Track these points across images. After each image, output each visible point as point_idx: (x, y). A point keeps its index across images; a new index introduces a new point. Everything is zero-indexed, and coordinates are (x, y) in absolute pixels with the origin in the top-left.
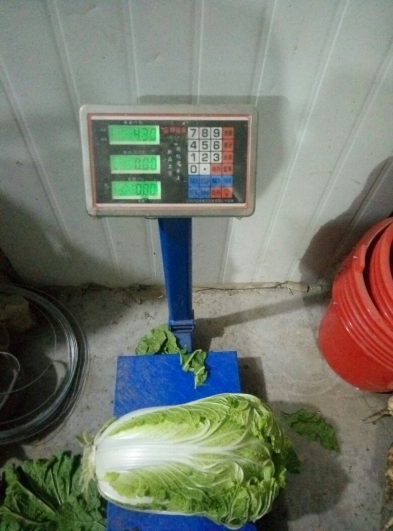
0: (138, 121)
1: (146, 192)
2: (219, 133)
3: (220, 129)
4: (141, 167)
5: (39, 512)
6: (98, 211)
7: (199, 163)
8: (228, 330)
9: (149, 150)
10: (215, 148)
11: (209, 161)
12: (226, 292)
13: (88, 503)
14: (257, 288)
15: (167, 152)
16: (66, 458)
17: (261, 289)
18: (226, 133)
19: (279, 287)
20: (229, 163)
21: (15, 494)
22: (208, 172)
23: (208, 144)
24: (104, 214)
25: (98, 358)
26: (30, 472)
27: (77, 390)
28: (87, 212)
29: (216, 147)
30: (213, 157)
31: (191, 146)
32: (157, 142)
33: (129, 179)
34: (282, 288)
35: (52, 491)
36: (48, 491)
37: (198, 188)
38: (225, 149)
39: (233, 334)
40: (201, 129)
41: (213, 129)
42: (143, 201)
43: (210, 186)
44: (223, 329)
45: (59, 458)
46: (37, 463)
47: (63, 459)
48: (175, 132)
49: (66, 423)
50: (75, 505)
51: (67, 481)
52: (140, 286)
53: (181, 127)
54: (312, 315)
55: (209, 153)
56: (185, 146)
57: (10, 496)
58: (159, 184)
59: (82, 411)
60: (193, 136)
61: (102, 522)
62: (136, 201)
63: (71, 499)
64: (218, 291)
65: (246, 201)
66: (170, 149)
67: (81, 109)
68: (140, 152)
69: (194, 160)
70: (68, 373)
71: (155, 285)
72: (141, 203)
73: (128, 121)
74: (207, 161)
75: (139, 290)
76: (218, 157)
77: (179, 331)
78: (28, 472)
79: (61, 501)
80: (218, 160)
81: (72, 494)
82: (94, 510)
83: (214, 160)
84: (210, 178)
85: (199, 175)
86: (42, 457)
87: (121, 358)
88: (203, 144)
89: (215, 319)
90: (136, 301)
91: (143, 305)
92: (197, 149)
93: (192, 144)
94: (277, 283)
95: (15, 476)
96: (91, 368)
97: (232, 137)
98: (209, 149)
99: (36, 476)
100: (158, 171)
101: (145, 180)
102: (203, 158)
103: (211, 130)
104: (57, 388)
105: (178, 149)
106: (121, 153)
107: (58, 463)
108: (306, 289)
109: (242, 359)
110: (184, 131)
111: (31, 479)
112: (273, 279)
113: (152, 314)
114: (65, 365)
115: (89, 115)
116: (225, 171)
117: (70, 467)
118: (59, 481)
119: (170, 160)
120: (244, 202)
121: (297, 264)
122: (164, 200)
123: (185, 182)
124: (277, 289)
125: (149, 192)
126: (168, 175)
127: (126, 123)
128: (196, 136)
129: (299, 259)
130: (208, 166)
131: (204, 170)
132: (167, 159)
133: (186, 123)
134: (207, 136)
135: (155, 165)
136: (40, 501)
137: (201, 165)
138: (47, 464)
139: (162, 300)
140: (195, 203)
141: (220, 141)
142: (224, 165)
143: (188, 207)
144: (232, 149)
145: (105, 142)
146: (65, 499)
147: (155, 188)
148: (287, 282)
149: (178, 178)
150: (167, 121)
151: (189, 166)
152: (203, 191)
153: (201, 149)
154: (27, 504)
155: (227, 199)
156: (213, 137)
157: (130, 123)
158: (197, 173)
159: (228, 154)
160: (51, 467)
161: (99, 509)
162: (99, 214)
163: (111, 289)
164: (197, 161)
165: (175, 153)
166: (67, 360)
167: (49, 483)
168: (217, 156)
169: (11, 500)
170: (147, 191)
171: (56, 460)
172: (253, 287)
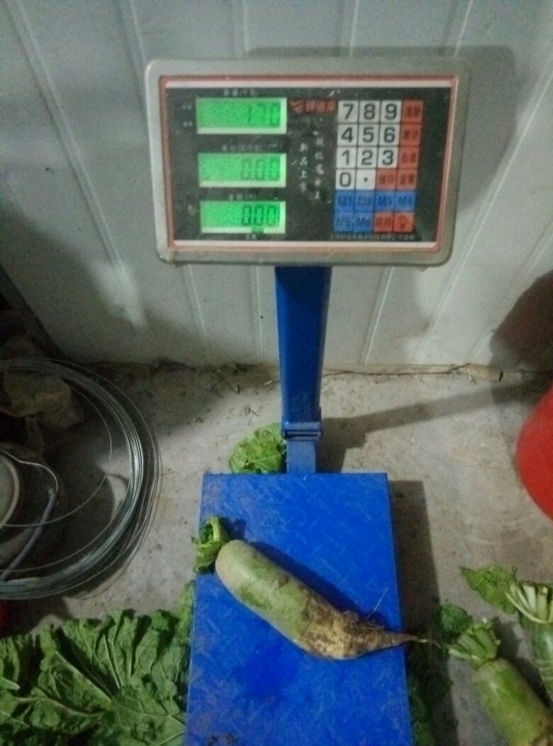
0: (249, 90)
1: (259, 221)
2: (395, 111)
3: (398, 104)
4: (253, 176)
5: (88, 698)
6: (176, 253)
7: (356, 169)
8: (373, 437)
9: (266, 144)
10: (385, 139)
11: (374, 165)
12: (370, 378)
13: (159, 688)
14: (419, 373)
15: (299, 147)
16: (126, 620)
17: (425, 375)
18: (407, 112)
19: (455, 372)
20: (411, 169)
21: (54, 670)
22: (371, 185)
23: (375, 131)
24: (187, 258)
25: (173, 472)
26: (75, 638)
27: (143, 519)
28: (158, 255)
29: (389, 138)
30: (382, 157)
31: (343, 137)
32: (282, 129)
33: (231, 197)
34: (459, 373)
35: (106, 667)
36: (101, 667)
37: (351, 214)
38: (403, 142)
39: (379, 443)
40: (363, 103)
41: (385, 103)
42: (254, 236)
43: (374, 211)
44: (364, 437)
45: (117, 621)
46: (85, 626)
47: (122, 623)
48: (315, 110)
49: (127, 567)
50: (140, 689)
51: (129, 654)
52: (238, 365)
53: (328, 100)
54: (506, 418)
55: (374, 150)
56: (331, 137)
57: (47, 673)
58: (282, 206)
59: (150, 552)
60: (347, 116)
61: (179, 717)
62: (241, 237)
63: (135, 681)
64: (358, 375)
65: (438, 237)
66: (304, 141)
67: (149, 68)
68: (250, 147)
69: (348, 161)
70: (129, 495)
71: (261, 364)
72: (251, 239)
73: (231, 90)
74: (370, 164)
75: (235, 372)
76: (391, 157)
77: (297, 438)
78: (72, 637)
79: (120, 682)
80: (391, 162)
81: (136, 673)
82: (168, 698)
83: (384, 162)
84: (375, 196)
85: (355, 191)
86: (93, 617)
87: (208, 476)
88: (365, 133)
89: (353, 419)
90: (231, 389)
91: (241, 393)
92: (354, 142)
93: (346, 132)
94: (452, 365)
95: (54, 642)
96: (164, 488)
97: (419, 119)
98: (375, 143)
99: (84, 644)
100: (282, 183)
101: (257, 199)
102: (364, 160)
103: (381, 106)
104: (114, 516)
105: (320, 142)
106: (219, 150)
107: (115, 628)
108: (497, 378)
109: (394, 484)
110: (331, 108)
111: (76, 647)
112: (447, 360)
113: (254, 408)
114: (126, 482)
115: (162, 79)
116: (403, 182)
117: (133, 635)
118: (116, 653)
119: (304, 161)
120: (433, 239)
121: (487, 339)
122: (290, 235)
123: (329, 202)
124: (450, 376)
125: (265, 221)
126: (299, 190)
127: (226, 93)
128: (353, 118)
129: (492, 331)
130: (372, 175)
131: (365, 180)
132: (300, 161)
133: (335, 93)
134: (373, 116)
135: (276, 171)
136: (89, 682)
137: (358, 171)
138: (98, 628)
139: (272, 387)
140: (345, 240)
141: (397, 127)
142: (401, 172)
143: (333, 249)
144: (417, 142)
145: (188, 129)
146: (126, 679)
147: (275, 213)
148: (468, 364)
149: (317, 196)
150: (303, 90)
151: (338, 173)
152: (361, 218)
153: (361, 142)
154: (71, 686)
155: (404, 233)
156: (383, 119)
157: (235, 93)
158: (351, 187)
159: (409, 151)
160: (105, 632)
161: (175, 698)
162: (179, 258)
163: (193, 369)
164: (352, 164)
165: (313, 149)
166: (128, 474)
167: (102, 656)
168: (388, 154)
169: (47, 680)
170: (262, 219)
171: (112, 623)
172: (414, 372)
